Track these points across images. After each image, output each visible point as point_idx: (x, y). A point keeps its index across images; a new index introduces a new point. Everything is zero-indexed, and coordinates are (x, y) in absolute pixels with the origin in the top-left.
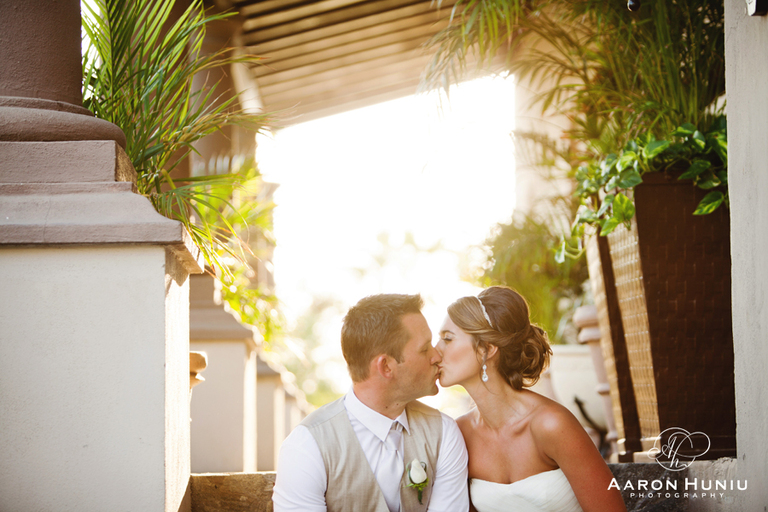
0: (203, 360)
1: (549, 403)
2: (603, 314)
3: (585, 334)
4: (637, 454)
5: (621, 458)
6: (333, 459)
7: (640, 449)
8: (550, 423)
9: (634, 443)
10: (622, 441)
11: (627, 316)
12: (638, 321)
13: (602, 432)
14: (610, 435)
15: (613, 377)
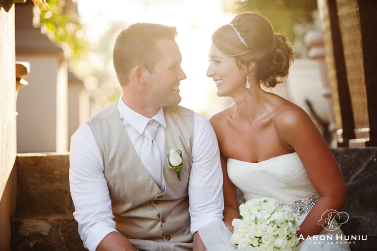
0: (25, 69)
1: (288, 104)
2: (328, 37)
3: (314, 52)
4: (352, 141)
5: (339, 145)
6: (107, 147)
7: (354, 137)
8: (289, 119)
9: (349, 133)
10: (340, 132)
11: (346, 38)
12: (354, 42)
13: (325, 125)
14: (332, 127)
15: (334, 84)
